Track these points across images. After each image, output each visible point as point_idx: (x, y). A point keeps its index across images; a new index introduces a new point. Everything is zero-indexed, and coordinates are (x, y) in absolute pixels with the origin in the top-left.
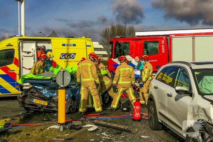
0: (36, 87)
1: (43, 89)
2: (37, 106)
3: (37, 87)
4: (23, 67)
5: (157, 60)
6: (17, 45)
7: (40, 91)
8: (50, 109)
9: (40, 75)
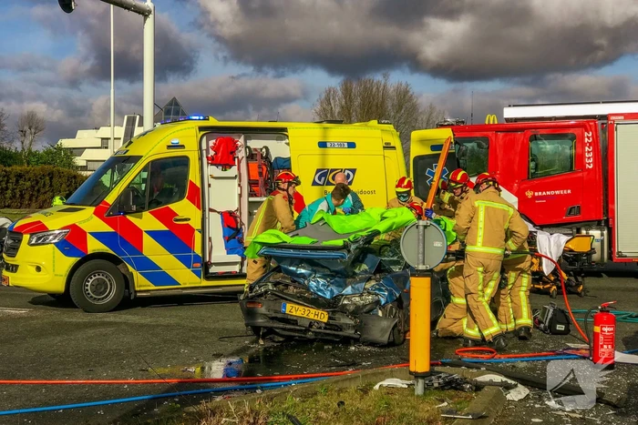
0: (291, 268)
1: (310, 275)
2: (297, 324)
3: (294, 269)
4: (211, 210)
5: (569, 191)
6: (196, 147)
7: (301, 280)
8: (336, 333)
9: (297, 235)
